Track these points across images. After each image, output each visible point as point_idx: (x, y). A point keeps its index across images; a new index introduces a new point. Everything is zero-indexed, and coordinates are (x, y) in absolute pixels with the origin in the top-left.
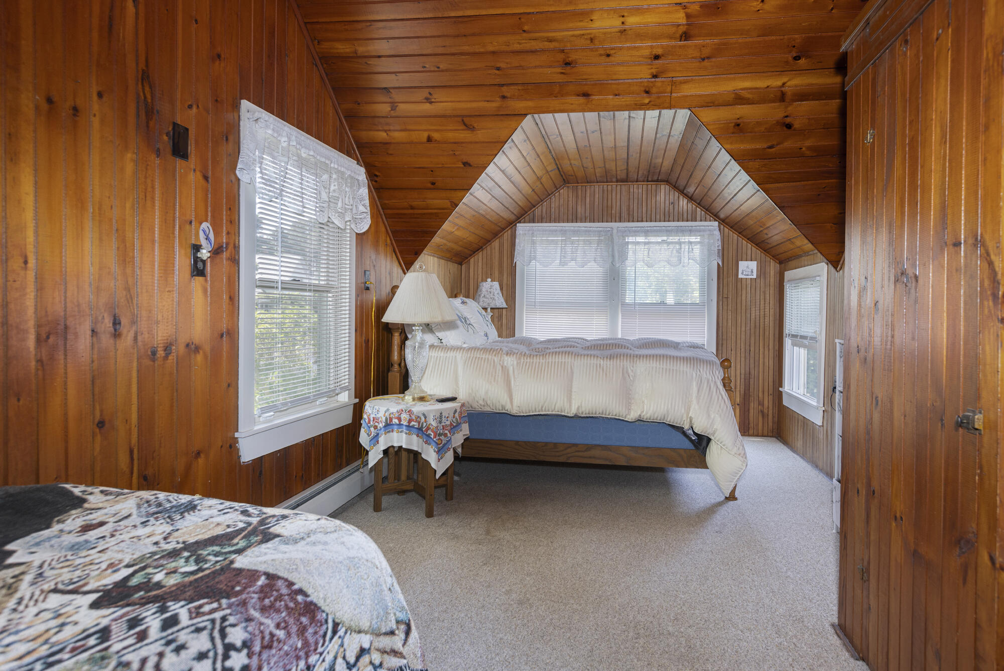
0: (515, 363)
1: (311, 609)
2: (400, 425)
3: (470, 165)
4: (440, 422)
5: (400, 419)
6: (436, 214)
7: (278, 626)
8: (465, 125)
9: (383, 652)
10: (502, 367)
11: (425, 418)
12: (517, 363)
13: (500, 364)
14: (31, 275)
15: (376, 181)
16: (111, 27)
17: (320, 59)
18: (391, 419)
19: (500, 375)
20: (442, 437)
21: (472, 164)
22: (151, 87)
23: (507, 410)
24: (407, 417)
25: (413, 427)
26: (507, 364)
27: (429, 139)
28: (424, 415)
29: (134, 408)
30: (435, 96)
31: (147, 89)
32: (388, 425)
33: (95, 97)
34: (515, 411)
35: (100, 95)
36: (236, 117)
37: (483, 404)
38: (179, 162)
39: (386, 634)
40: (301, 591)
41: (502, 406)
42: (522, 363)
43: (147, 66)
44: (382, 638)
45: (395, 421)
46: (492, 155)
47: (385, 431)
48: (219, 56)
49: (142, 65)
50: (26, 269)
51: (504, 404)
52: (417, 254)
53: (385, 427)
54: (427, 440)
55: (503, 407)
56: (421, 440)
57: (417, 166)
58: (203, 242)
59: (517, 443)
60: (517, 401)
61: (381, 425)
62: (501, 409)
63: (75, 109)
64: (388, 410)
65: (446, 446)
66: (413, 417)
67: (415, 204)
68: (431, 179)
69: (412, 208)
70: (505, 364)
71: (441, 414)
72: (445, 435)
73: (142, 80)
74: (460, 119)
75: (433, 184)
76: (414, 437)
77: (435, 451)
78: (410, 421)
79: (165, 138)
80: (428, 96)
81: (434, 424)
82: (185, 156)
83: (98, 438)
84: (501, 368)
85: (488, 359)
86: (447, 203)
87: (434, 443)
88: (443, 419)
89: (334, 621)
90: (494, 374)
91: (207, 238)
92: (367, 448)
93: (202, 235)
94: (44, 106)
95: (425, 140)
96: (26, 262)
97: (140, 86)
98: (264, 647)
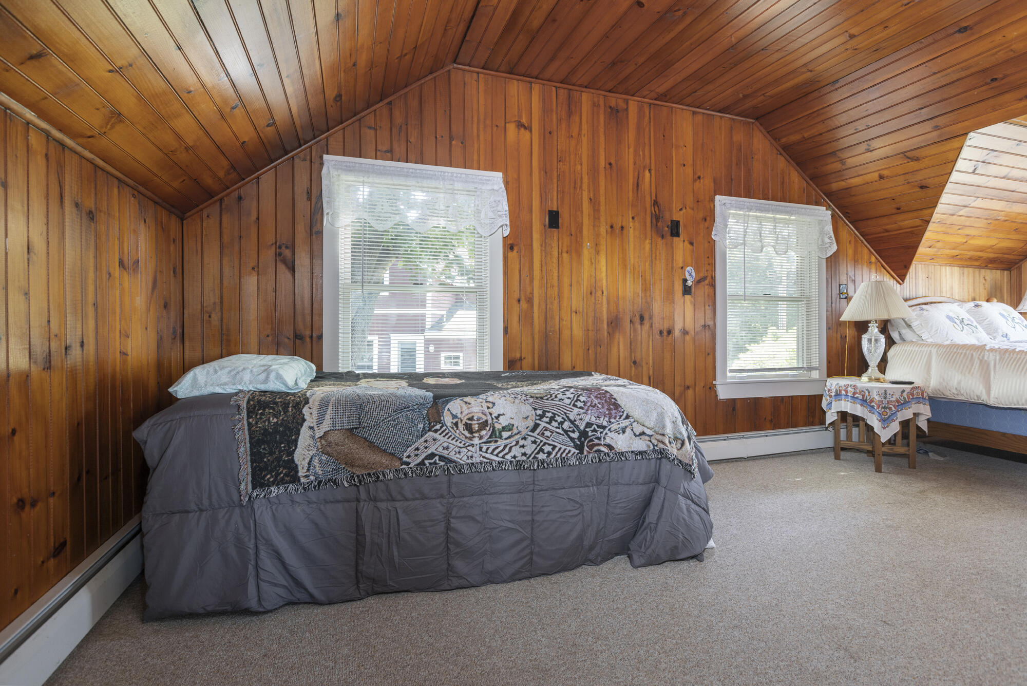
0: (998, 358)
1: (617, 406)
2: (847, 395)
3: (927, 187)
4: (885, 398)
5: (846, 392)
6: (912, 233)
7: (599, 403)
8: (909, 158)
9: (658, 441)
10: (981, 361)
11: (869, 392)
12: (1000, 358)
13: (978, 358)
14: (605, 298)
15: (849, 217)
16: (638, 186)
17: (783, 149)
18: (840, 391)
19: (977, 368)
20: (888, 410)
21: (928, 186)
22: (658, 207)
23: (983, 400)
24: (853, 390)
25: (857, 398)
26: (988, 358)
27: (881, 177)
28: (867, 390)
29: (651, 358)
30: (873, 145)
31: (656, 208)
32: (838, 395)
33: (631, 219)
34: (992, 402)
35: (633, 218)
36: (712, 206)
37: (956, 392)
38: (675, 239)
39: (661, 434)
40: (615, 399)
41: (977, 396)
42: (1006, 358)
43: (656, 198)
44: (658, 435)
45: (843, 392)
46: (947, 174)
47: (835, 399)
48: (699, 178)
49: (654, 198)
50: (603, 296)
51: (979, 394)
52: (907, 267)
53: (835, 396)
54: (872, 410)
55: (979, 397)
56: (866, 410)
57: (879, 198)
58: (688, 277)
59: (1004, 434)
60: (994, 393)
61: (833, 394)
62: (976, 398)
63: (622, 227)
64: (838, 384)
65: (892, 417)
66: (858, 391)
67: (888, 227)
68: (895, 206)
69: (887, 231)
70: (986, 358)
71: (886, 391)
72: (890, 409)
73: (654, 205)
74: (901, 155)
75: (899, 209)
76: (859, 406)
77: (877, 419)
78: (854, 393)
79: (666, 229)
80: (868, 147)
81: (877, 398)
82: (678, 235)
83: (633, 368)
84: (979, 362)
85: (965, 353)
86: (917, 222)
87: (876, 413)
88: (888, 395)
89: (627, 414)
90: (969, 367)
91: (690, 275)
92: (825, 410)
93: (687, 274)
94: (609, 230)
95: (878, 178)
96: (603, 293)
97: (653, 208)
98: (590, 405)
